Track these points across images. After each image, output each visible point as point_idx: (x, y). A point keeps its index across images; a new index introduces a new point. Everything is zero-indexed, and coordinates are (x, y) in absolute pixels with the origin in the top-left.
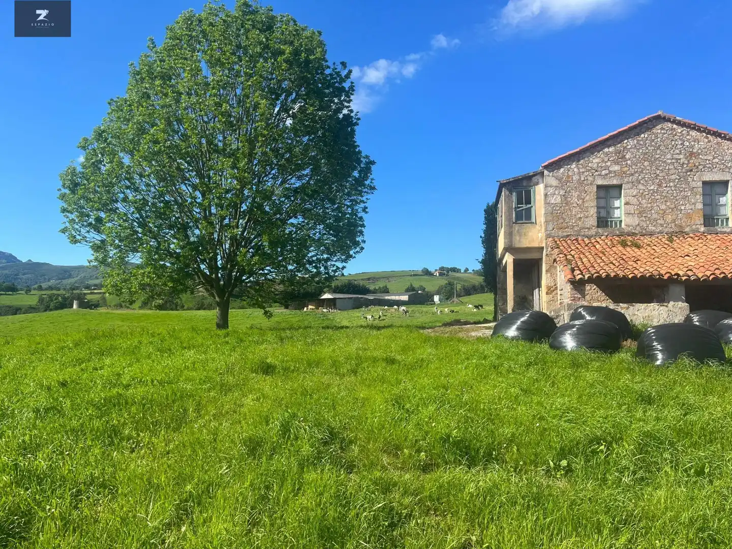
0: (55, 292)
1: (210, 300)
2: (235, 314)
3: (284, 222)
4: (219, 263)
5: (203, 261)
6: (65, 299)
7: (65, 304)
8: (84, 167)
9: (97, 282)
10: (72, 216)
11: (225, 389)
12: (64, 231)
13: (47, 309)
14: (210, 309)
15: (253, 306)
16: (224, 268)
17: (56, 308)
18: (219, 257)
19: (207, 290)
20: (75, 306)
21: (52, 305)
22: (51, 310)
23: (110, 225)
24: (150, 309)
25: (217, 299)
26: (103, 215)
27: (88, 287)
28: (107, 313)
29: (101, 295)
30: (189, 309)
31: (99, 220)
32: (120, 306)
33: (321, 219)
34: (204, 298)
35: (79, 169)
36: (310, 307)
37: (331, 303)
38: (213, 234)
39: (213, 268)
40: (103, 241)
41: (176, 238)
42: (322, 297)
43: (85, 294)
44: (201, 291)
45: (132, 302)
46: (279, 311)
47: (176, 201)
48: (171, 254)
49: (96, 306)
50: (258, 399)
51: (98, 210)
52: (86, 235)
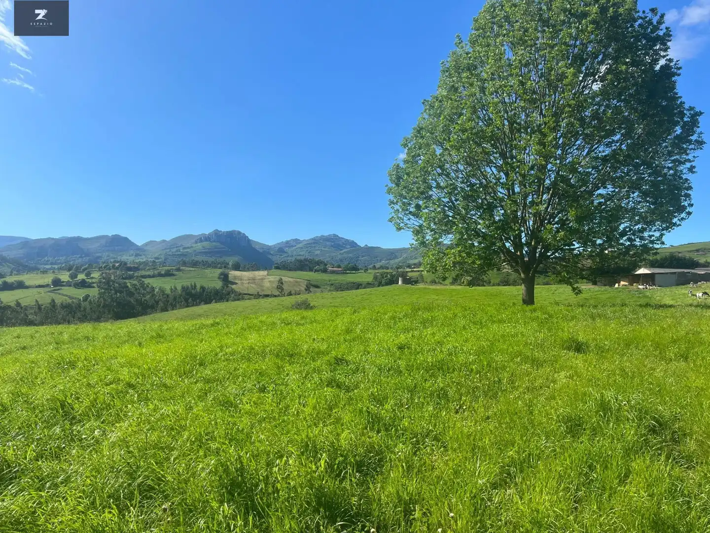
0: (385, 271)
1: (514, 276)
2: (539, 291)
3: (591, 193)
4: (523, 240)
5: (507, 239)
6: (392, 276)
7: (392, 281)
8: (406, 162)
9: (416, 261)
10: (397, 207)
11: (537, 363)
12: (390, 220)
13: (380, 284)
14: (514, 285)
15: (560, 282)
16: (528, 244)
17: (387, 284)
18: (523, 235)
19: (512, 266)
20: (400, 282)
21: (383, 282)
22: (383, 286)
23: (426, 211)
24: (460, 285)
25: (522, 275)
26: (421, 203)
27: (409, 267)
28: (425, 288)
29: (419, 273)
30: (494, 285)
31: (418, 207)
32: (434, 282)
33: (635, 186)
34: (508, 274)
35: (402, 165)
36: (622, 283)
37: (649, 279)
38: (516, 211)
39: (518, 245)
40: (420, 226)
41: (483, 219)
42: (637, 273)
43: (407, 272)
44: (507, 268)
45: (444, 279)
46: (586, 287)
47: (481, 183)
48: (477, 234)
49: (416, 282)
50: (571, 377)
51: (417, 198)
52: (408, 222)
